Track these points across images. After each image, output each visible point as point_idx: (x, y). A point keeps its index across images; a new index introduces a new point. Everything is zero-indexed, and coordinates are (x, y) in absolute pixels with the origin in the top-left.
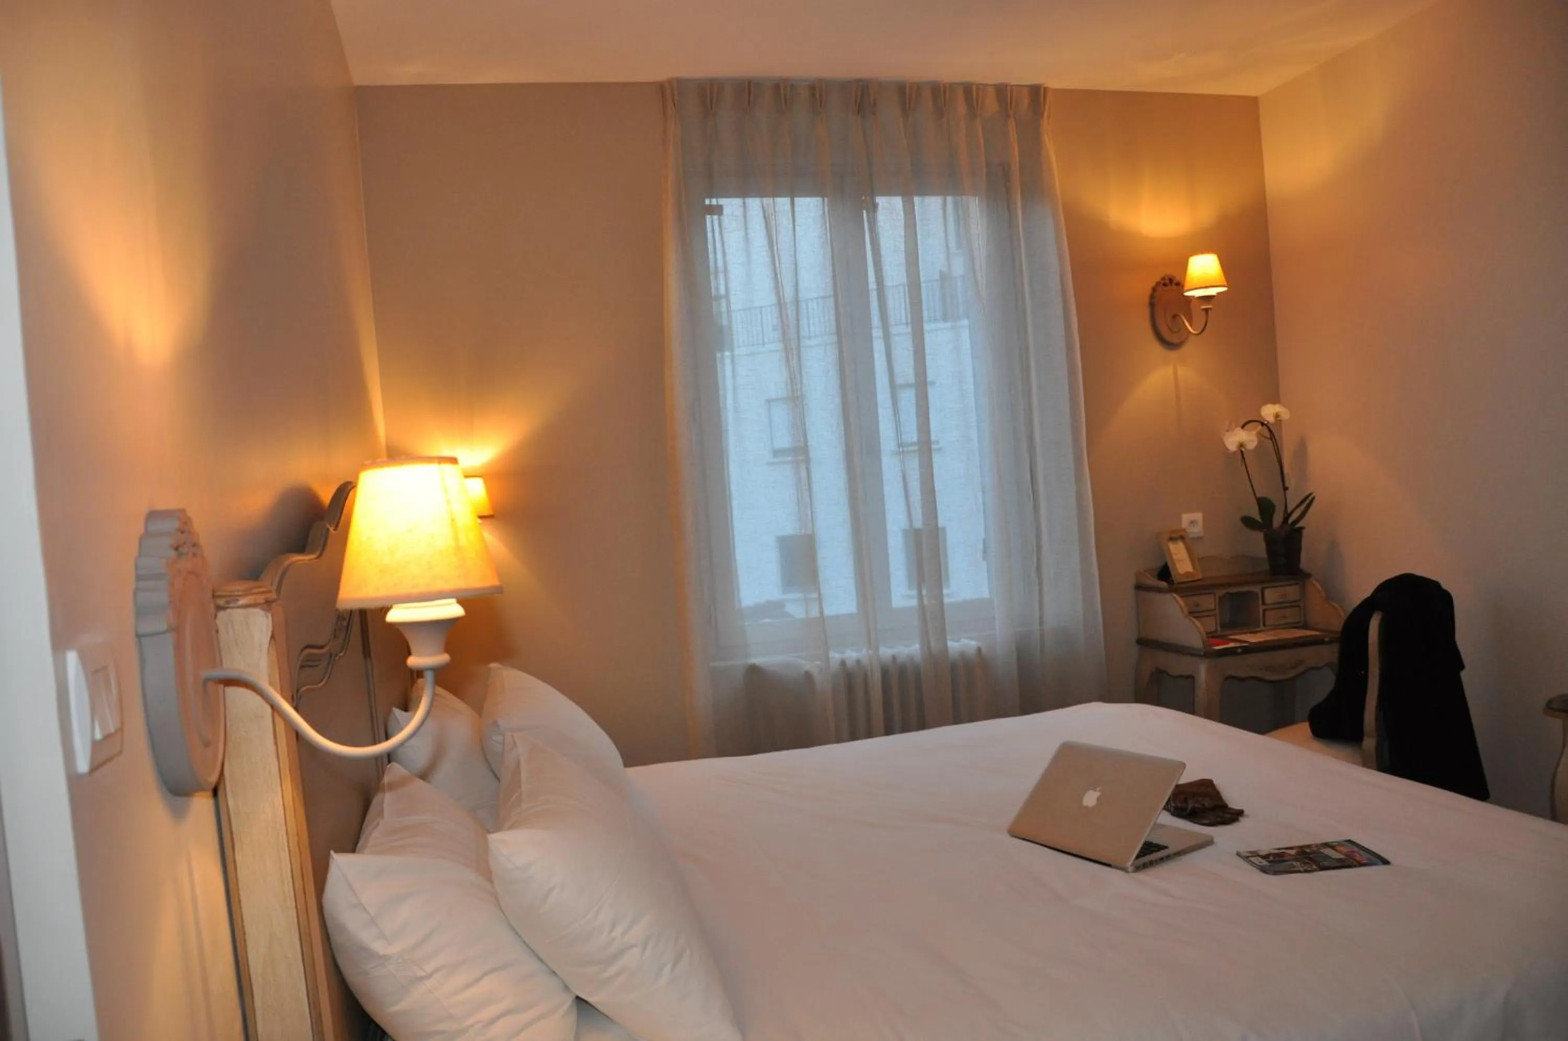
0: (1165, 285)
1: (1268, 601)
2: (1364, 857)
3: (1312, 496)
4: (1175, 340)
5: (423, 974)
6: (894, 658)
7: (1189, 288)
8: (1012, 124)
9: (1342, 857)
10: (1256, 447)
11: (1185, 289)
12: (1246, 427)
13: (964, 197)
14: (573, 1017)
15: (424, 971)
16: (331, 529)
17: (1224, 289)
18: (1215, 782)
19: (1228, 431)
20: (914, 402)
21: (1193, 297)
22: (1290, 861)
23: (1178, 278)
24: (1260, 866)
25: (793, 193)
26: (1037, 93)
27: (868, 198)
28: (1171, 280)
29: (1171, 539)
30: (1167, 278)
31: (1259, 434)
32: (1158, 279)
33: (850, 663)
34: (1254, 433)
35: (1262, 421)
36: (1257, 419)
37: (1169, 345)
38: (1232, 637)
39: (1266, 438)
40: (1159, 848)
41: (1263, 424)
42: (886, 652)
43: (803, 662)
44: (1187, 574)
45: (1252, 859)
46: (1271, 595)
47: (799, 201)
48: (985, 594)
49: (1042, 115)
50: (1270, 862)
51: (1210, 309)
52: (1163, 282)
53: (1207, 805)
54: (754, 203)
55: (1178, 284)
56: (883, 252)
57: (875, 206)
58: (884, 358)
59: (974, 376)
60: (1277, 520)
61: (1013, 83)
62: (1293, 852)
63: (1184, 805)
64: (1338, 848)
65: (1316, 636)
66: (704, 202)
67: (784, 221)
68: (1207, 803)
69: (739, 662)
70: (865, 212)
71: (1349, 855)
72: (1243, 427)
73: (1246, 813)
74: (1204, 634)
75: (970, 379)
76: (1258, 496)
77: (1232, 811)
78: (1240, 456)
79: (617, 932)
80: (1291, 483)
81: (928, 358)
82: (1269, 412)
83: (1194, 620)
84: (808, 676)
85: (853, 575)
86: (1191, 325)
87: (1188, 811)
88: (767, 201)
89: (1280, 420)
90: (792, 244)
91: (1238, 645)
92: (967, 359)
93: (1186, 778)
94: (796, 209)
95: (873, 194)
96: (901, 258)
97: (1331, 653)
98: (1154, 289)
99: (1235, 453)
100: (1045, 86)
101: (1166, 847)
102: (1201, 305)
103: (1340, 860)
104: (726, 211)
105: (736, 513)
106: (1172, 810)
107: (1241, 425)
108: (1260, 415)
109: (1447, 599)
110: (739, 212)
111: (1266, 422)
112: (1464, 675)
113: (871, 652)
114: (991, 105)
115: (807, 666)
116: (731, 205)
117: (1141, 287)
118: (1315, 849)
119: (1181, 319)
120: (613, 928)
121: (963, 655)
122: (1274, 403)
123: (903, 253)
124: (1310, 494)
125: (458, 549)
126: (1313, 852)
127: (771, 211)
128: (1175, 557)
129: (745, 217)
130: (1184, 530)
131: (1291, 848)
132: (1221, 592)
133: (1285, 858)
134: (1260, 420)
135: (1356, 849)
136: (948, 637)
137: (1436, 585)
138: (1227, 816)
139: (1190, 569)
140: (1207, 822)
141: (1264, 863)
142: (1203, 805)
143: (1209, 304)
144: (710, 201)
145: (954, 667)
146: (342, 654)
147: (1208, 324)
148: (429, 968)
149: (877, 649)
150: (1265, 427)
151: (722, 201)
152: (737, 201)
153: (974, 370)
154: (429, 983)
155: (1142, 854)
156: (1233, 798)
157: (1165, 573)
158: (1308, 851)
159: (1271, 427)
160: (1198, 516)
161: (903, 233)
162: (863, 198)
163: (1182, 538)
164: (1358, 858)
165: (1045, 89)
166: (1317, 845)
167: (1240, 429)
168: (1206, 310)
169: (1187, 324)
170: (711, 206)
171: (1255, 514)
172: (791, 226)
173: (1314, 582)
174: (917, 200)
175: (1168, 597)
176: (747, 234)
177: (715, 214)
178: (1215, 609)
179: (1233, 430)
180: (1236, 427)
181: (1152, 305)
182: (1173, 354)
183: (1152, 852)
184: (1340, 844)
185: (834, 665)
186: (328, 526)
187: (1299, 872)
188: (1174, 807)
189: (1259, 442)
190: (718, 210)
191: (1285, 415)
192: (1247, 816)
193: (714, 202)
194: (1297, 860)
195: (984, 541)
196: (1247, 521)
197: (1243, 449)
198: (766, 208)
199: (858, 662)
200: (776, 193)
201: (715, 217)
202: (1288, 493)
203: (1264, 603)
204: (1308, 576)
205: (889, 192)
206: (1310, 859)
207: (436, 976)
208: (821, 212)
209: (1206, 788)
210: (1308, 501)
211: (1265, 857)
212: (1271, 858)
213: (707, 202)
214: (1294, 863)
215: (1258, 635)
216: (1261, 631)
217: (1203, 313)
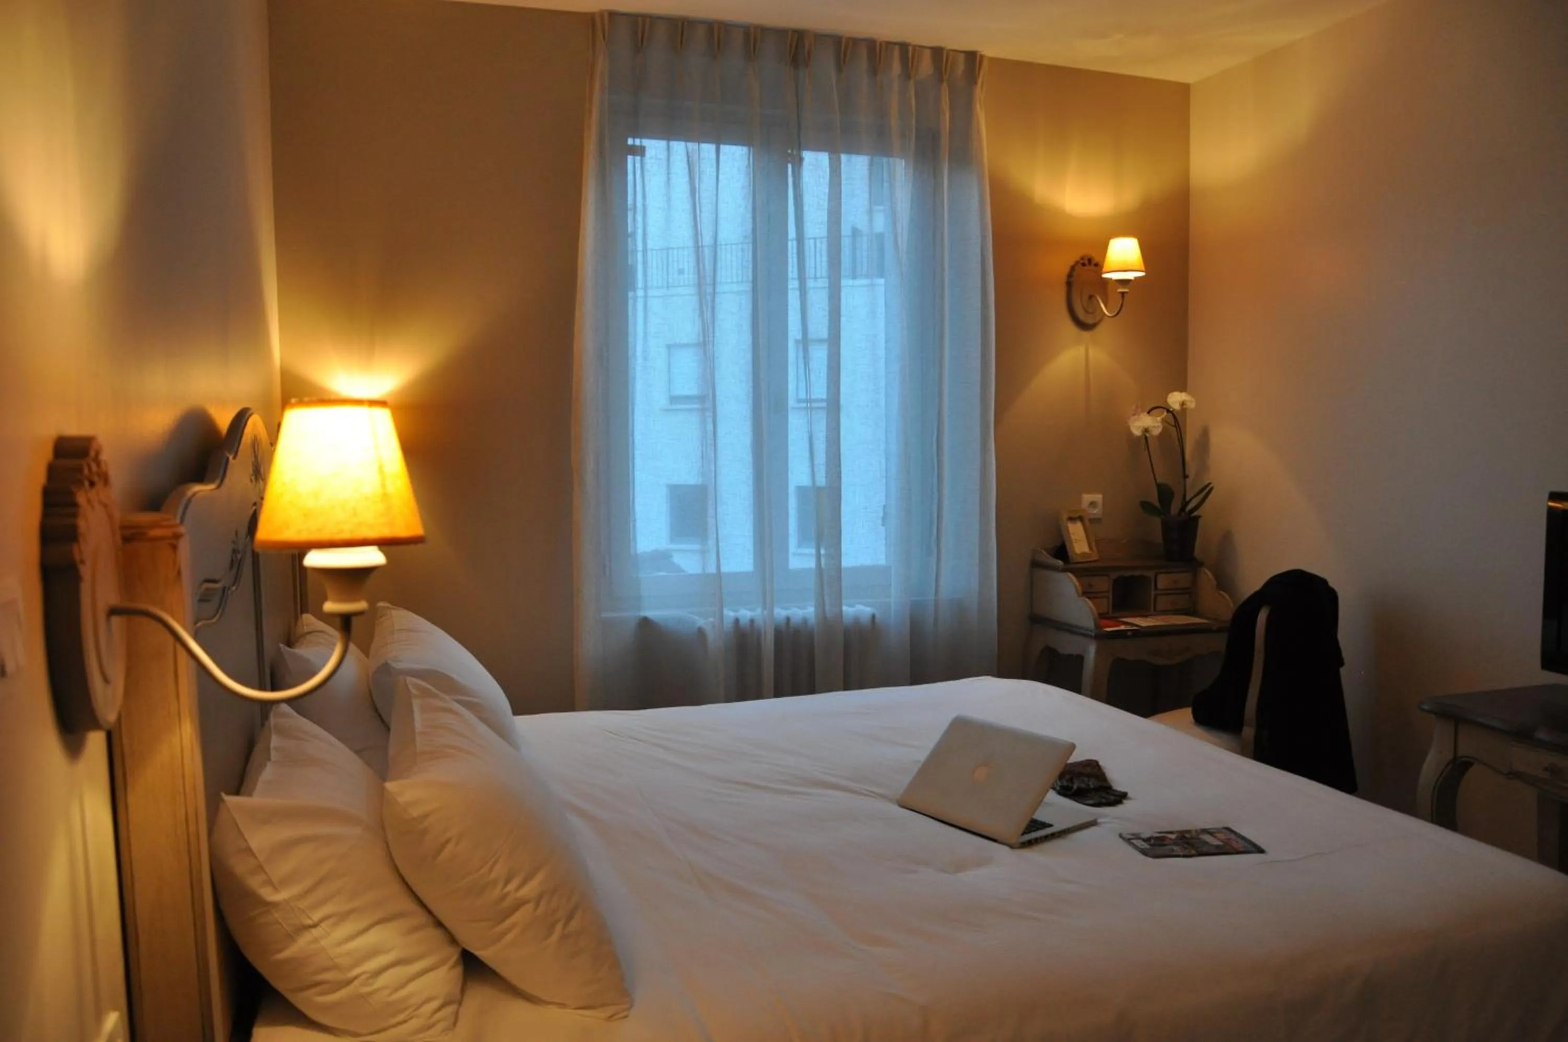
0: (1084, 265)
1: (1160, 586)
2: (1240, 845)
3: (1211, 485)
4: (1090, 320)
5: (309, 922)
6: (788, 619)
7: (1108, 270)
8: (945, 87)
9: (1219, 843)
10: (1161, 434)
11: (1104, 270)
12: (1151, 413)
13: (891, 159)
14: (459, 970)
15: (310, 918)
16: (231, 457)
17: (1142, 274)
18: (1101, 763)
19: (1134, 415)
20: (825, 363)
21: (1111, 279)
22: (1169, 845)
23: (1097, 259)
24: (1141, 849)
25: (718, 140)
26: (972, 57)
27: (795, 152)
28: (1090, 260)
29: (1071, 519)
30: (1086, 258)
31: (1164, 421)
32: (1078, 259)
33: (744, 621)
34: (1159, 419)
35: (1168, 408)
36: (1163, 406)
37: (1083, 325)
38: (1125, 620)
39: (1170, 424)
40: (1045, 825)
41: (1168, 411)
42: (780, 613)
43: (696, 618)
44: (1084, 554)
45: (1134, 841)
46: (1163, 581)
47: (726, 149)
48: (882, 561)
49: (976, 83)
50: (1151, 845)
51: (1126, 292)
52: (1082, 262)
53: (1092, 786)
54: (679, 147)
55: (1096, 265)
56: (806, 209)
57: (801, 160)
58: (799, 316)
59: (886, 342)
60: (1175, 508)
61: (949, 47)
62: (1173, 836)
63: (1070, 784)
64: (1218, 835)
65: (1204, 623)
66: (626, 141)
67: (708, 169)
68: (1092, 783)
69: (631, 615)
70: (790, 166)
71: (1227, 842)
72: (1149, 413)
73: (1129, 795)
74: (1096, 615)
75: (882, 344)
76: (1159, 481)
77: (1116, 793)
78: (1144, 441)
79: (511, 887)
80: (1191, 470)
81: (843, 319)
82: (1175, 399)
83: (1087, 600)
84: (701, 632)
85: (752, 534)
86: (1106, 306)
87: (1073, 791)
88: (692, 146)
89: (1186, 408)
90: (715, 192)
91: (1128, 628)
92: (881, 324)
93: (1075, 758)
94: (722, 157)
95: (800, 148)
96: (823, 216)
97: (1219, 643)
98: (1073, 268)
99: (1138, 438)
100: (982, 53)
101: (1050, 826)
102: (1119, 288)
103: (1217, 847)
104: (649, 153)
105: (638, 462)
106: (1058, 788)
107: (1148, 410)
108: (1166, 402)
109: (1332, 596)
110: (663, 155)
111: (1171, 410)
112: (1343, 671)
113: (765, 612)
114: (926, 67)
115: (701, 622)
116: (654, 147)
117: (1059, 265)
118: (1194, 834)
119: (1098, 301)
120: (507, 882)
121: (856, 620)
122: (1181, 391)
123: (826, 212)
124: (1210, 484)
125: (385, 496)
126: (1192, 838)
127: (696, 157)
128: (1072, 536)
129: (668, 160)
130: (1084, 510)
131: (1171, 833)
132: (1114, 575)
133: (1165, 843)
134: (1166, 407)
135: (1233, 836)
136: (844, 601)
137: (1324, 582)
138: (1112, 798)
139: (1086, 549)
140: (1091, 802)
141: (1145, 846)
142: (1088, 785)
143: (1125, 288)
144: (634, 142)
145: (847, 632)
146: (234, 588)
147: (1124, 308)
148: (316, 916)
149: (772, 611)
150: (1170, 414)
151: (646, 143)
152: (662, 144)
153: (886, 335)
154: (315, 932)
155: (1028, 830)
156: (1118, 779)
157: (1061, 551)
158: (1187, 836)
159: (1175, 414)
160: (1098, 498)
161: (827, 191)
162: (789, 151)
163: (1081, 519)
164: (1234, 844)
165: (982, 57)
166: (1196, 831)
167: (1146, 414)
168: (1123, 293)
169: (1102, 306)
170: (633, 146)
171: (1154, 499)
172: (715, 174)
173: (1207, 571)
174: (844, 157)
175: (1063, 576)
176: (669, 179)
177: (637, 155)
178: (1108, 592)
179: (1139, 415)
180: (1143, 411)
181: (1069, 284)
182: (1086, 335)
183: (1038, 829)
184: (1219, 831)
185: (728, 624)
186: (228, 455)
187: (1178, 856)
188: (1061, 786)
189: (1164, 429)
190: (641, 151)
191: (1191, 405)
192: (1130, 799)
193: (637, 142)
194: (1176, 844)
195: (885, 507)
196: (1146, 506)
197: (1147, 435)
198: (690, 154)
199: (752, 621)
200: (701, 138)
201: (638, 158)
202: (1188, 481)
203: (1156, 588)
204: (1201, 564)
205: (817, 148)
206: (1188, 843)
207: (323, 925)
208: (746, 163)
209: (1092, 769)
210: (1206, 491)
211: (1147, 840)
212: (1152, 841)
213: (630, 141)
214: (1175, 848)
215: (1149, 619)
216: (1151, 615)
217: (1120, 295)
